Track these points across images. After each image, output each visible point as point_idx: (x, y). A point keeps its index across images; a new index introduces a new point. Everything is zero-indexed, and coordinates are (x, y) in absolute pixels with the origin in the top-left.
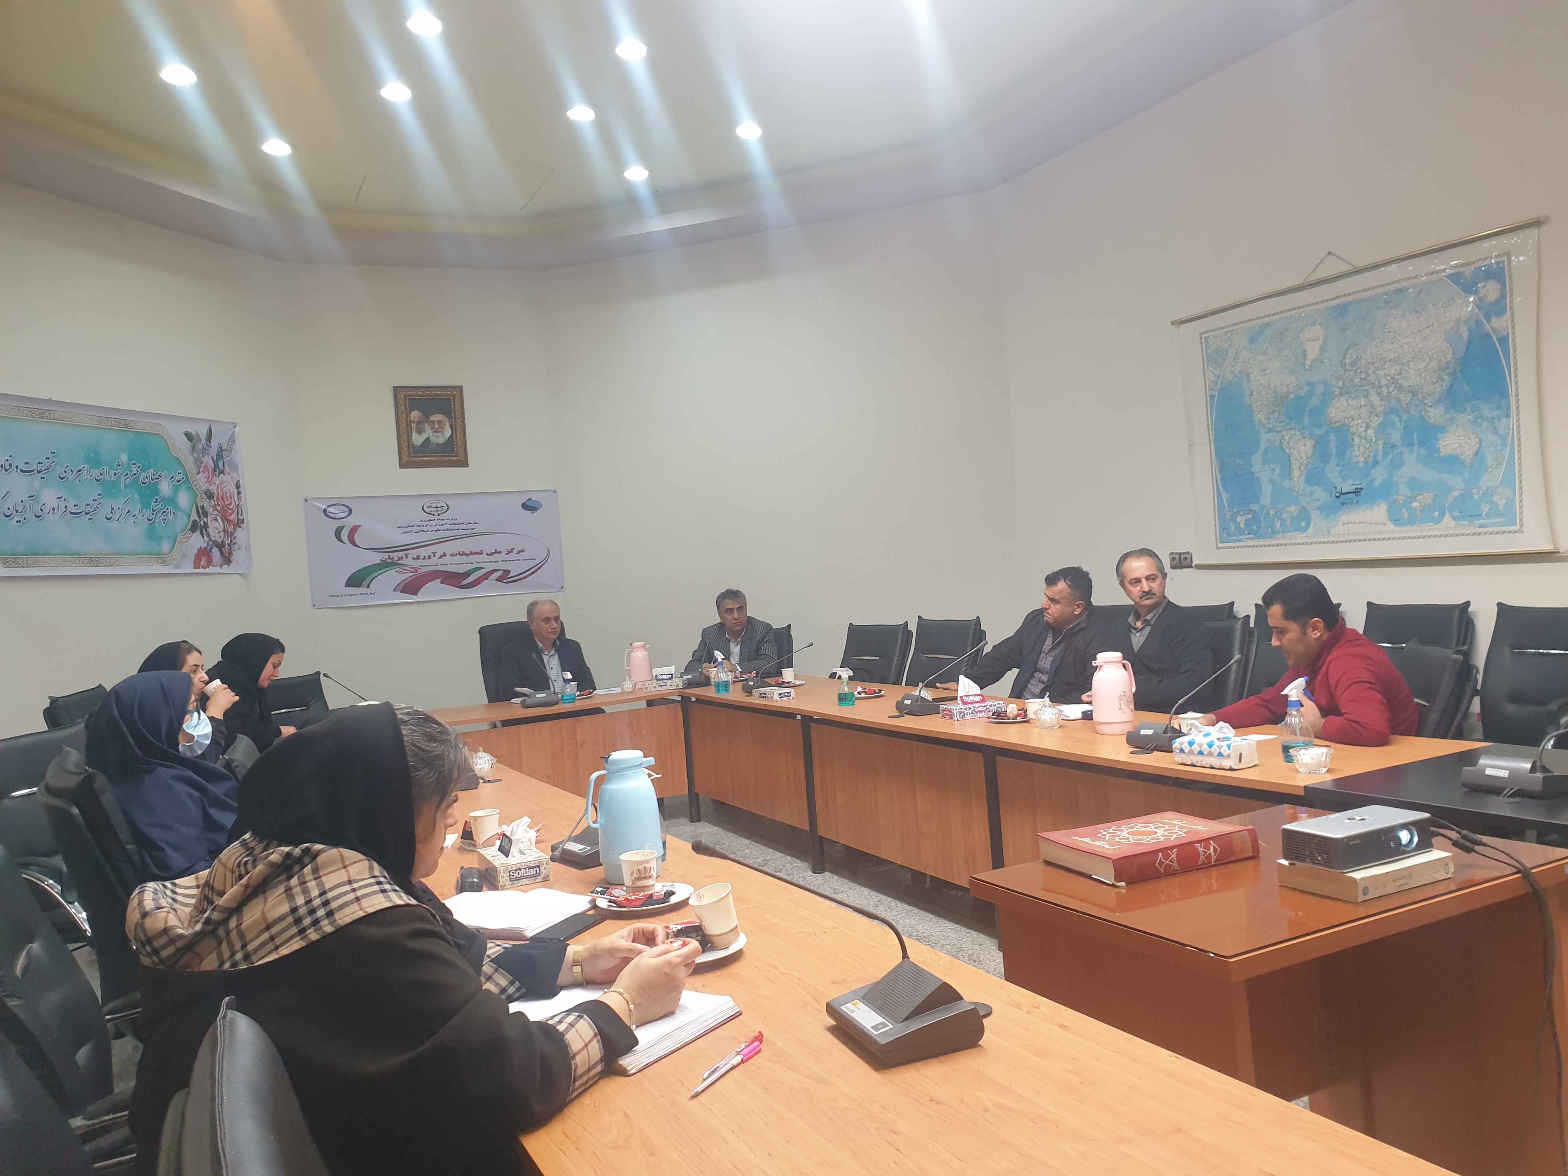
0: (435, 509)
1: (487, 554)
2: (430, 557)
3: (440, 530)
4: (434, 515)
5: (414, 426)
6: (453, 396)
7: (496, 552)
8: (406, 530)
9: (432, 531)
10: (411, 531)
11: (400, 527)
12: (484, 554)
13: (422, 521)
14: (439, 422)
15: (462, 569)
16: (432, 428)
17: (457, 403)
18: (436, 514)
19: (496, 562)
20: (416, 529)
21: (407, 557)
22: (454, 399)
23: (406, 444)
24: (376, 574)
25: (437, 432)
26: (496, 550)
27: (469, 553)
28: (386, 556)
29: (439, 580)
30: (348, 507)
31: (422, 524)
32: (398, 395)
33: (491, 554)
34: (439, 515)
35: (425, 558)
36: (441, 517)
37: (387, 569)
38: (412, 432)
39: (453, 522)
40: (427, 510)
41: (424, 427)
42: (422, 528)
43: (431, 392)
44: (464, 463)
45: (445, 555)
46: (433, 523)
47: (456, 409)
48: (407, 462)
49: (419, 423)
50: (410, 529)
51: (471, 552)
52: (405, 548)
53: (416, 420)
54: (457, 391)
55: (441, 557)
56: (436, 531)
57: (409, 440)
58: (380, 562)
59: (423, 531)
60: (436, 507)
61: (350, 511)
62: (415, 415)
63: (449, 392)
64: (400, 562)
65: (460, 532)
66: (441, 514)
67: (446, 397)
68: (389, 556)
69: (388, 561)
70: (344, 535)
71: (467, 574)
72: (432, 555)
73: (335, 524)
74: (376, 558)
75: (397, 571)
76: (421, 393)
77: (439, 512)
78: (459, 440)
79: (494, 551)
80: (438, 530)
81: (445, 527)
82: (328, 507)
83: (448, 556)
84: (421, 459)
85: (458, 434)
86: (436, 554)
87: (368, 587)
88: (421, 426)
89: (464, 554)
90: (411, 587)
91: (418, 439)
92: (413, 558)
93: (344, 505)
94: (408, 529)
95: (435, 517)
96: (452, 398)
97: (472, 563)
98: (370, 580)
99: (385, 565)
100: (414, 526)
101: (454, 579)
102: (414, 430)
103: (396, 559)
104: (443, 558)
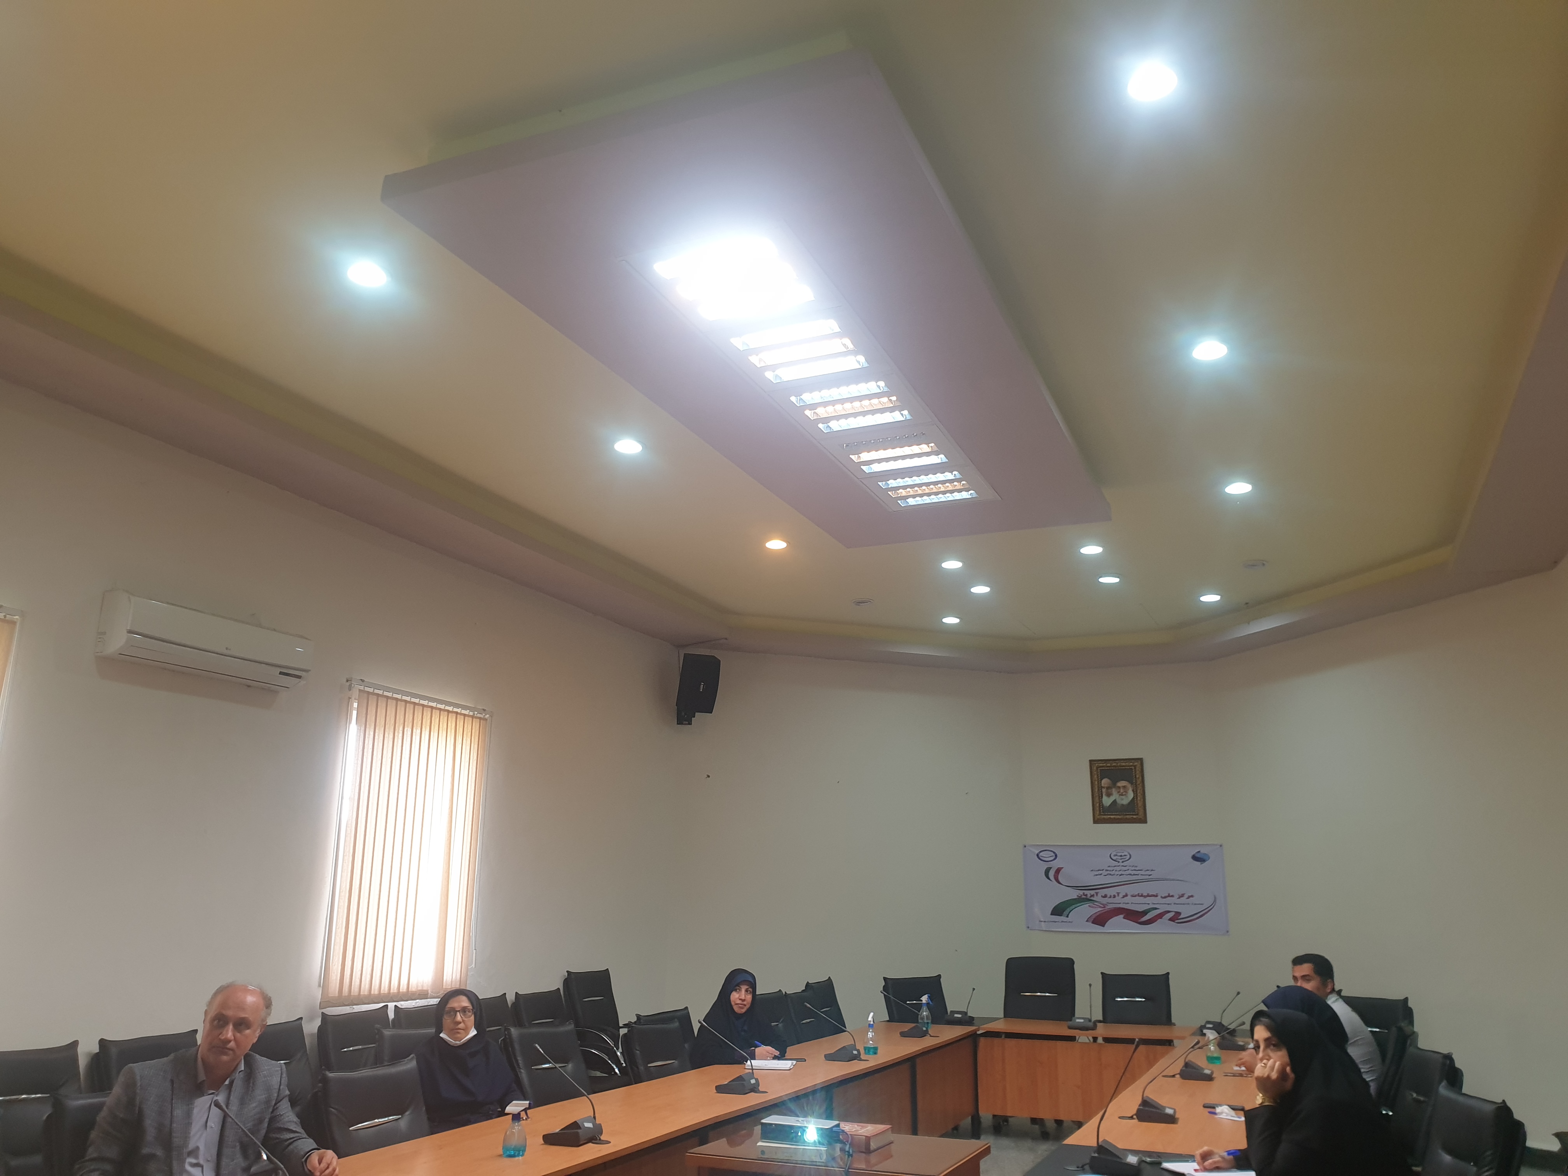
0: (1120, 857)
1: (1162, 897)
2: (1114, 896)
3: (1123, 875)
4: (1119, 862)
5: (1104, 790)
6: (1135, 766)
7: (1169, 896)
9: (1117, 875)
10: (1101, 874)
11: (1092, 871)
12: (1159, 897)
13: (1110, 866)
14: (1124, 787)
15: (1140, 908)
16: (1119, 792)
17: (1138, 772)
18: (1121, 861)
19: (1169, 904)
20: (1104, 873)
21: (1097, 895)
22: (1135, 768)
23: (1098, 805)
24: (1074, 906)
25: (1122, 795)
26: (1169, 894)
27: (1146, 895)
28: (1081, 892)
29: (1122, 916)
30: (1054, 853)
31: (1109, 869)
32: (1093, 767)
33: (1165, 897)
34: (1123, 862)
35: (1110, 897)
37: (1082, 904)
38: (1102, 796)
39: (1133, 868)
40: (1114, 858)
41: (1112, 791)
42: (1108, 872)
43: (1117, 763)
44: (1144, 820)
45: (1126, 895)
46: (1118, 868)
47: (1137, 776)
48: (1098, 819)
49: (1108, 788)
50: (1100, 872)
51: (1148, 894)
52: (1096, 888)
53: (1106, 786)
54: (1137, 762)
55: (1124, 897)
56: (1120, 875)
57: (1101, 802)
58: (1076, 897)
59: (1110, 875)
60: (1121, 856)
61: (1056, 856)
62: (1105, 782)
63: (1132, 764)
64: (1092, 898)
65: (1140, 877)
66: (1125, 861)
67: (1128, 768)
68: (1084, 893)
69: (1083, 897)
70: (1051, 874)
71: (1145, 913)
72: (1116, 895)
73: (1045, 866)
74: (1074, 894)
75: (1089, 906)
76: (1109, 765)
77: (1123, 860)
78: (1138, 802)
79: (1167, 895)
81: (1128, 872)
82: (1041, 852)
83: (1129, 897)
84: (1109, 816)
85: (1138, 797)
86: (1120, 894)
87: (1067, 917)
88: (1109, 791)
89: (1142, 896)
90: (1100, 920)
91: (1107, 801)
92: (1102, 896)
93: (1051, 851)
94: (1098, 872)
95: (1119, 864)
96: (1133, 768)
97: (1149, 904)
98: (1069, 911)
99: (1080, 900)
101: (1134, 916)
102: (1103, 795)
103: (1089, 896)
104: (1125, 898)
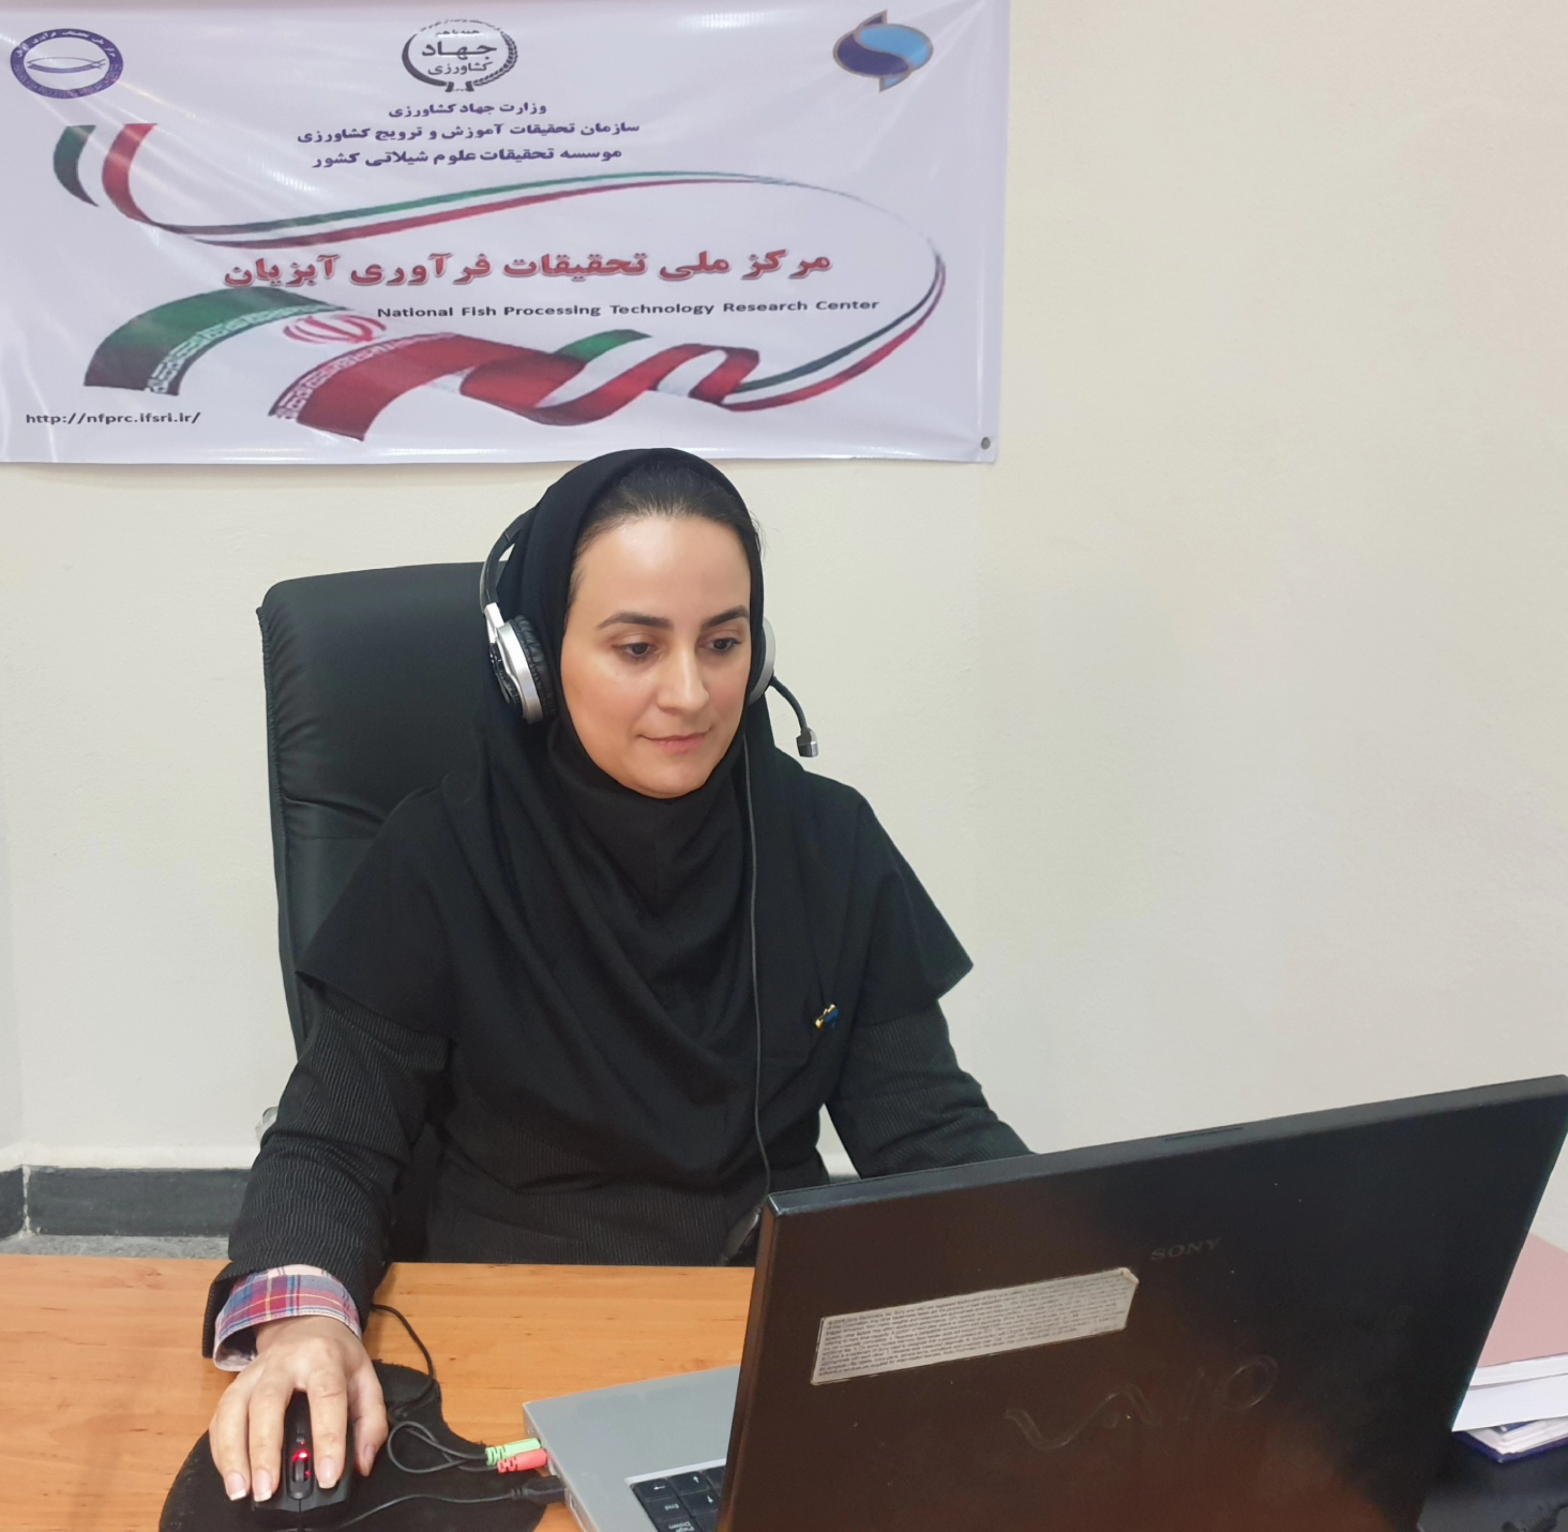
0: (455, 61)
1: (664, 273)
2: (420, 275)
7: (703, 265)
8: (332, 150)
9: (438, 158)
10: (353, 158)
11: (308, 138)
12: (652, 272)
13: (399, 113)
15: (551, 338)
18: (459, 82)
19: (697, 310)
20: (371, 148)
21: (329, 270)
24: (208, 335)
26: (703, 256)
27: (585, 264)
28: (245, 260)
29: (455, 381)
30: (106, 45)
33: (683, 274)
34: (469, 87)
35: (400, 277)
36: (480, 97)
37: (249, 318)
39: (528, 119)
40: (423, 65)
42: (397, 145)
45: (483, 267)
46: (444, 122)
50: (348, 147)
51: (595, 259)
52: (322, 232)
55: (468, 275)
56: (454, 160)
58: (220, 285)
59: (403, 159)
60: (463, 52)
61: (116, 62)
64: (303, 290)
65: (558, 168)
66: (481, 82)
68: (260, 263)
69: (257, 283)
70: (90, 165)
71: (573, 360)
72: (430, 267)
74: (208, 270)
75: (287, 331)
77: (472, 76)
79: (695, 260)
80: (462, 157)
81: (492, 143)
82: (31, 42)
83: (497, 276)
86: (449, 264)
87: (173, 390)
89: (563, 268)
90: (343, 403)
92: (354, 276)
93: (92, 37)
94: (335, 145)
95: (452, 98)
98: (180, 362)
99: (241, 301)
100: (365, 133)
101: (516, 378)
103: (287, 275)
104: (477, 282)
